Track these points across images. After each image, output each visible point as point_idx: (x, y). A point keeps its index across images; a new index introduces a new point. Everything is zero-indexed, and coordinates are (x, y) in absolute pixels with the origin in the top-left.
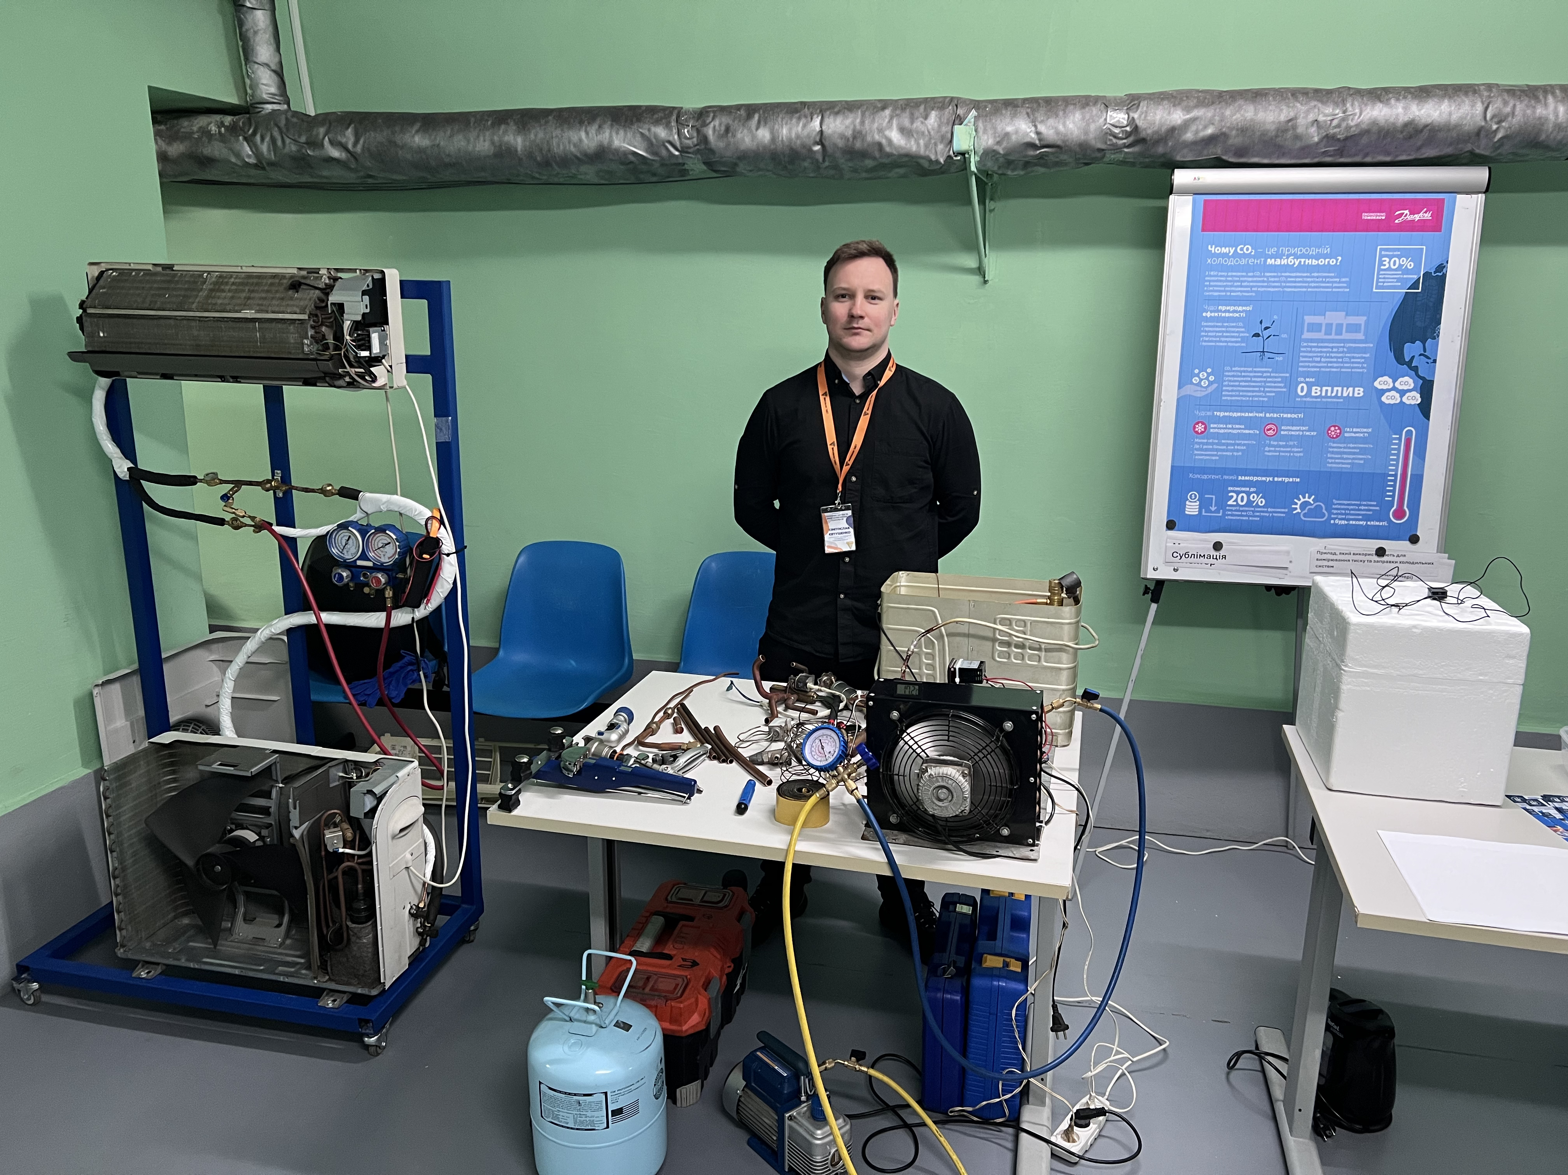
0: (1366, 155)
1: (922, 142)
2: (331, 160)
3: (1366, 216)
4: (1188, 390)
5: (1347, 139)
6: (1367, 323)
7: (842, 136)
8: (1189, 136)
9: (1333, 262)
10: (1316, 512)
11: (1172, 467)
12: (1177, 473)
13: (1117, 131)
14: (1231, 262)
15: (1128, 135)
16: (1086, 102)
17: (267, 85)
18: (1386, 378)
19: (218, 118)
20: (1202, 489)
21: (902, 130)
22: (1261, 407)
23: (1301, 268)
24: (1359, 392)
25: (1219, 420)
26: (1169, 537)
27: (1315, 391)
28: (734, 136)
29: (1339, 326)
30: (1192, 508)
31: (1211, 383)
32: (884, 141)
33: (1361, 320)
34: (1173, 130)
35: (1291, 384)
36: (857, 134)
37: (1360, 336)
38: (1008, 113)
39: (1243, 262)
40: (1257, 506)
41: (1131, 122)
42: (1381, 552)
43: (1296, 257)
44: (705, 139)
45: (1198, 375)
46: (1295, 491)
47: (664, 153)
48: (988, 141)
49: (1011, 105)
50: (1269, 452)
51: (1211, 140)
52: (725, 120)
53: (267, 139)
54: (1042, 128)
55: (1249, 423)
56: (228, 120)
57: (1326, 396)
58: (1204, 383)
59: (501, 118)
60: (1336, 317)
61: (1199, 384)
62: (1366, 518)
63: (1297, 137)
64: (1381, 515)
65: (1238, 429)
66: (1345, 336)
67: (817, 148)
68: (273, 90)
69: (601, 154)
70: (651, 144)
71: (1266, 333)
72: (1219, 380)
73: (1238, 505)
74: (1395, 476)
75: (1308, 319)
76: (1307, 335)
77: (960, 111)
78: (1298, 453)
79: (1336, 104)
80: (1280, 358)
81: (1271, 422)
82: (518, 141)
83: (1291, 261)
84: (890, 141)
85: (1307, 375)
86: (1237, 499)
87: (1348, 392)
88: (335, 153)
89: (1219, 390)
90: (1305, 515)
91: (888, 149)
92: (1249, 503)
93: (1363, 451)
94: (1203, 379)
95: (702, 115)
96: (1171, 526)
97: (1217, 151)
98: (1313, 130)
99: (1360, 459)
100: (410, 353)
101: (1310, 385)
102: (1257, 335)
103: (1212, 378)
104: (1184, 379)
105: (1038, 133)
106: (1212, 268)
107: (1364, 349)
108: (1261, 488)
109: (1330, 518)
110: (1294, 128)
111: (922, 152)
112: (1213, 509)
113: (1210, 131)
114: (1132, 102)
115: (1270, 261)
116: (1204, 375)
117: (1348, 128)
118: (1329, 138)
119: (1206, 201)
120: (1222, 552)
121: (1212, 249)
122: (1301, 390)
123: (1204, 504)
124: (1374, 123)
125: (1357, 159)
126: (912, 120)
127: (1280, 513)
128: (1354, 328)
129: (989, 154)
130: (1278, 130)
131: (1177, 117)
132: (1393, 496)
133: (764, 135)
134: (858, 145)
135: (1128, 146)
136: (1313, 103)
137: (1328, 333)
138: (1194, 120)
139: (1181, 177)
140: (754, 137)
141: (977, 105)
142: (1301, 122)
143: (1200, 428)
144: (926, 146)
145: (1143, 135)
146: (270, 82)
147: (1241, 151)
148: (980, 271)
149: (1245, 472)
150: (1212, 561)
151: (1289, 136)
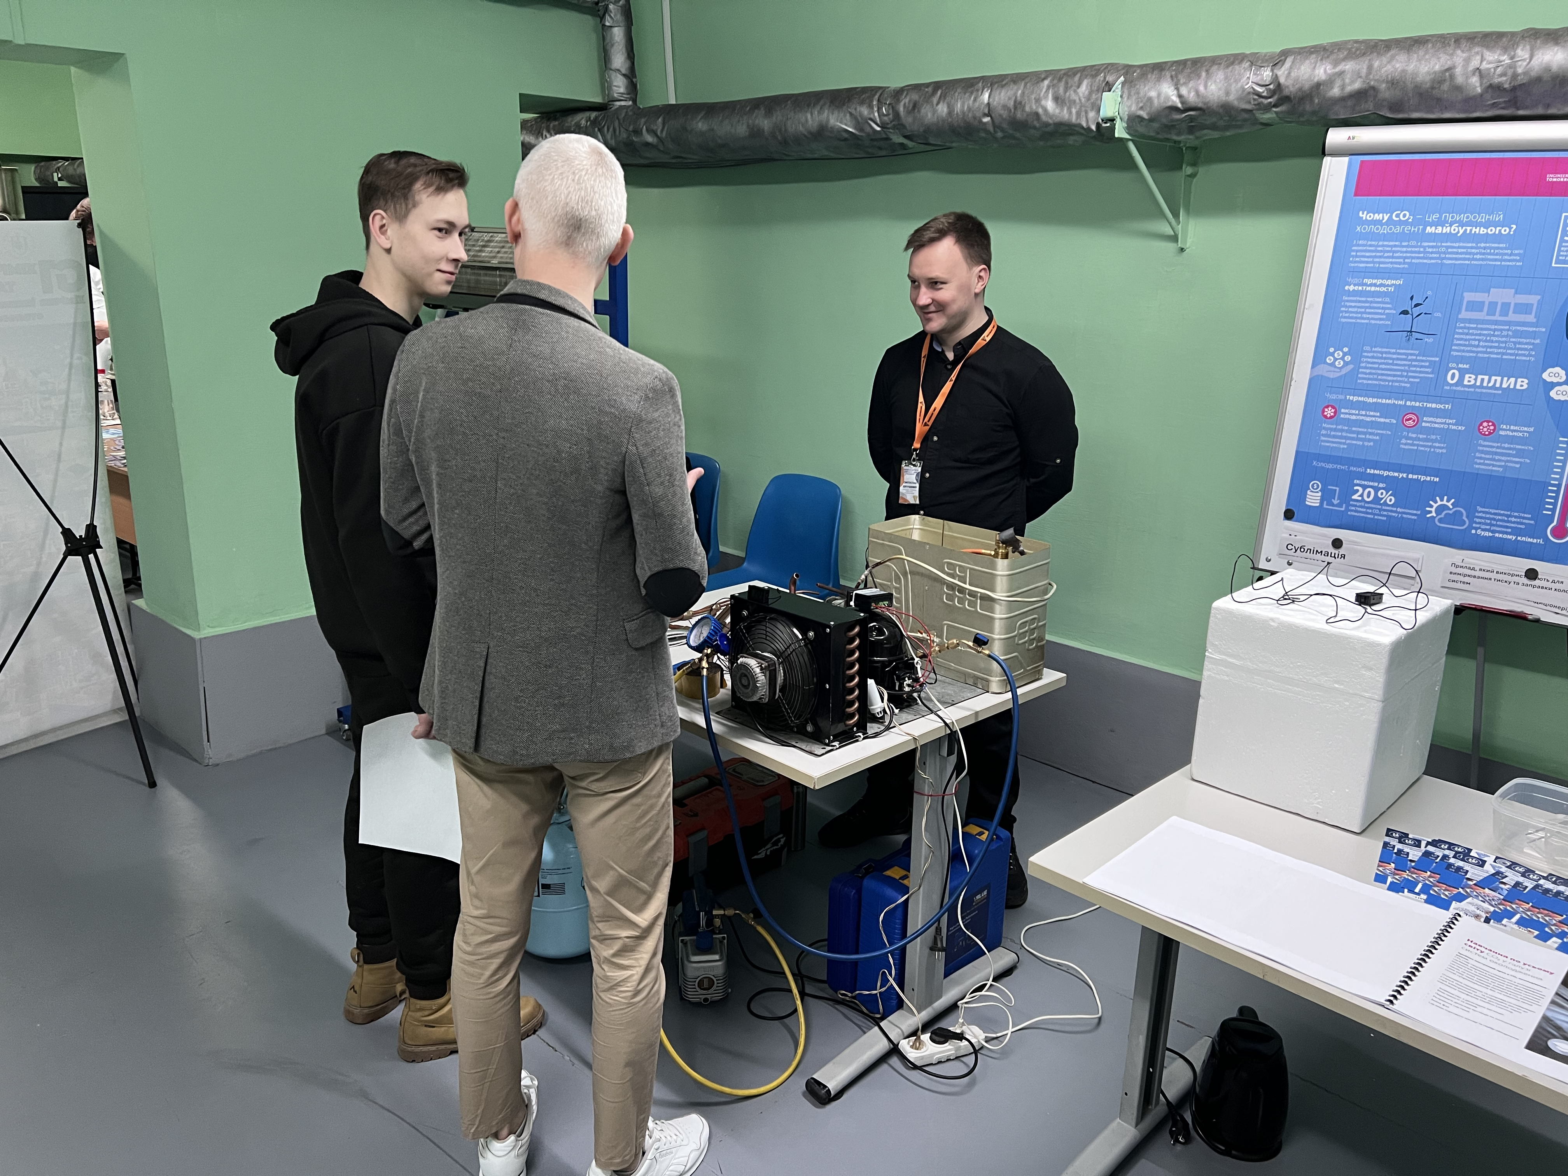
0: (1548, 106)
1: (1074, 111)
3: (1551, 178)
4: (1322, 370)
5: (1514, 89)
6: (1540, 303)
7: (1005, 107)
8: (1336, 92)
9: (1505, 231)
10: (1455, 518)
11: (1297, 452)
12: (1302, 459)
13: (1260, 89)
14: (1385, 230)
15: (1272, 93)
16: (1233, 60)
17: (619, 85)
18: (1558, 369)
19: (587, 114)
20: (1327, 479)
21: (1056, 99)
22: (1400, 393)
23: (1466, 237)
24: (1522, 384)
25: (1352, 405)
26: (1287, 528)
27: (1469, 379)
28: (919, 111)
29: (1506, 306)
30: (1313, 498)
31: (1346, 364)
32: (1040, 111)
33: (1533, 299)
34: (1318, 85)
35: (1441, 370)
36: (1018, 105)
37: (1531, 318)
38: (1152, 77)
39: (1399, 229)
40: (1385, 503)
41: (1275, 78)
42: (1532, 574)
43: (1462, 224)
44: (897, 115)
45: (1332, 354)
46: (1433, 491)
47: (868, 129)
48: (1132, 107)
49: (1159, 68)
50: (1405, 445)
51: (1360, 95)
52: (915, 96)
54: (1184, 91)
55: (1385, 411)
56: (593, 115)
57: (1481, 386)
58: (1339, 364)
59: (757, 104)
60: (1502, 295)
61: (1333, 364)
62: (1516, 532)
63: (1458, 88)
64: (1536, 530)
65: (1373, 416)
66: (1512, 317)
67: (986, 120)
68: (622, 90)
69: (821, 133)
70: (860, 123)
71: (1417, 311)
72: (1357, 360)
73: (1363, 500)
74: (1559, 486)
75: (1468, 296)
76: (1464, 314)
77: (1110, 78)
78: (1440, 448)
79: (1503, 50)
80: (1427, 339)
81: (1413, 411)
82: (765, 124)
83: (1454, 229)
84: (1045, 110)
85: (1462, 360)
86: (1363, 493)
87: (1509, 383)
89: (1354, 373)
90: (1440, 521)
91: (1044, 118)
92: (1377, 500)
93: (1520, 454)
94: (1338, 358)
95: (898, 93)
96: (1289, 515)
97: (1368, 107)
98: (1475, 80)
99: (1515, 463)
101: (1463, 373)
102: (1405, 312)
103: (1348, 358)
104: (1319, 358)
105: (1180, 96)
106: (1362, 236)
107: (1534, 335)
108: (1392, 485)
109: (1471, 527)
110: (1452, 77)
111: (1074, 120)
112: (1336, 502)
113: (1357, 85)
114: (1277, 60)
115: (1429, 230)
116: (1339, 354)
117: (1515, 76)
118: (1495, 89)
119: (1362, 162)
120: (1342, 551)
121: (1363, 215)
122: (1452, 377)
123: (1326, 496)
124: (1549, 69)
125: (1540, 111)
126: (1066, 89)
127: (1411, 514)
128: (1524, 309)
129: (1133, 121)
130: (1433, 81)
131: (1321, 71)
132: (1553, 510)
133: (942, 109)
134: (1019, 115)
135: (1275, 106)
136: (1477, 49)
137: (1492, 311)
138: (1341, 73)
139: (1336, 136)
140: (934, 112)
141: (1127, 70)
142: (1458, 71)
143: (1329, 412)
144: (1078, 114)
145: (1286, 92)
147: (1396, 106)
149: (1376, 465)
150: (1329, 559)
151: (1445, 87)
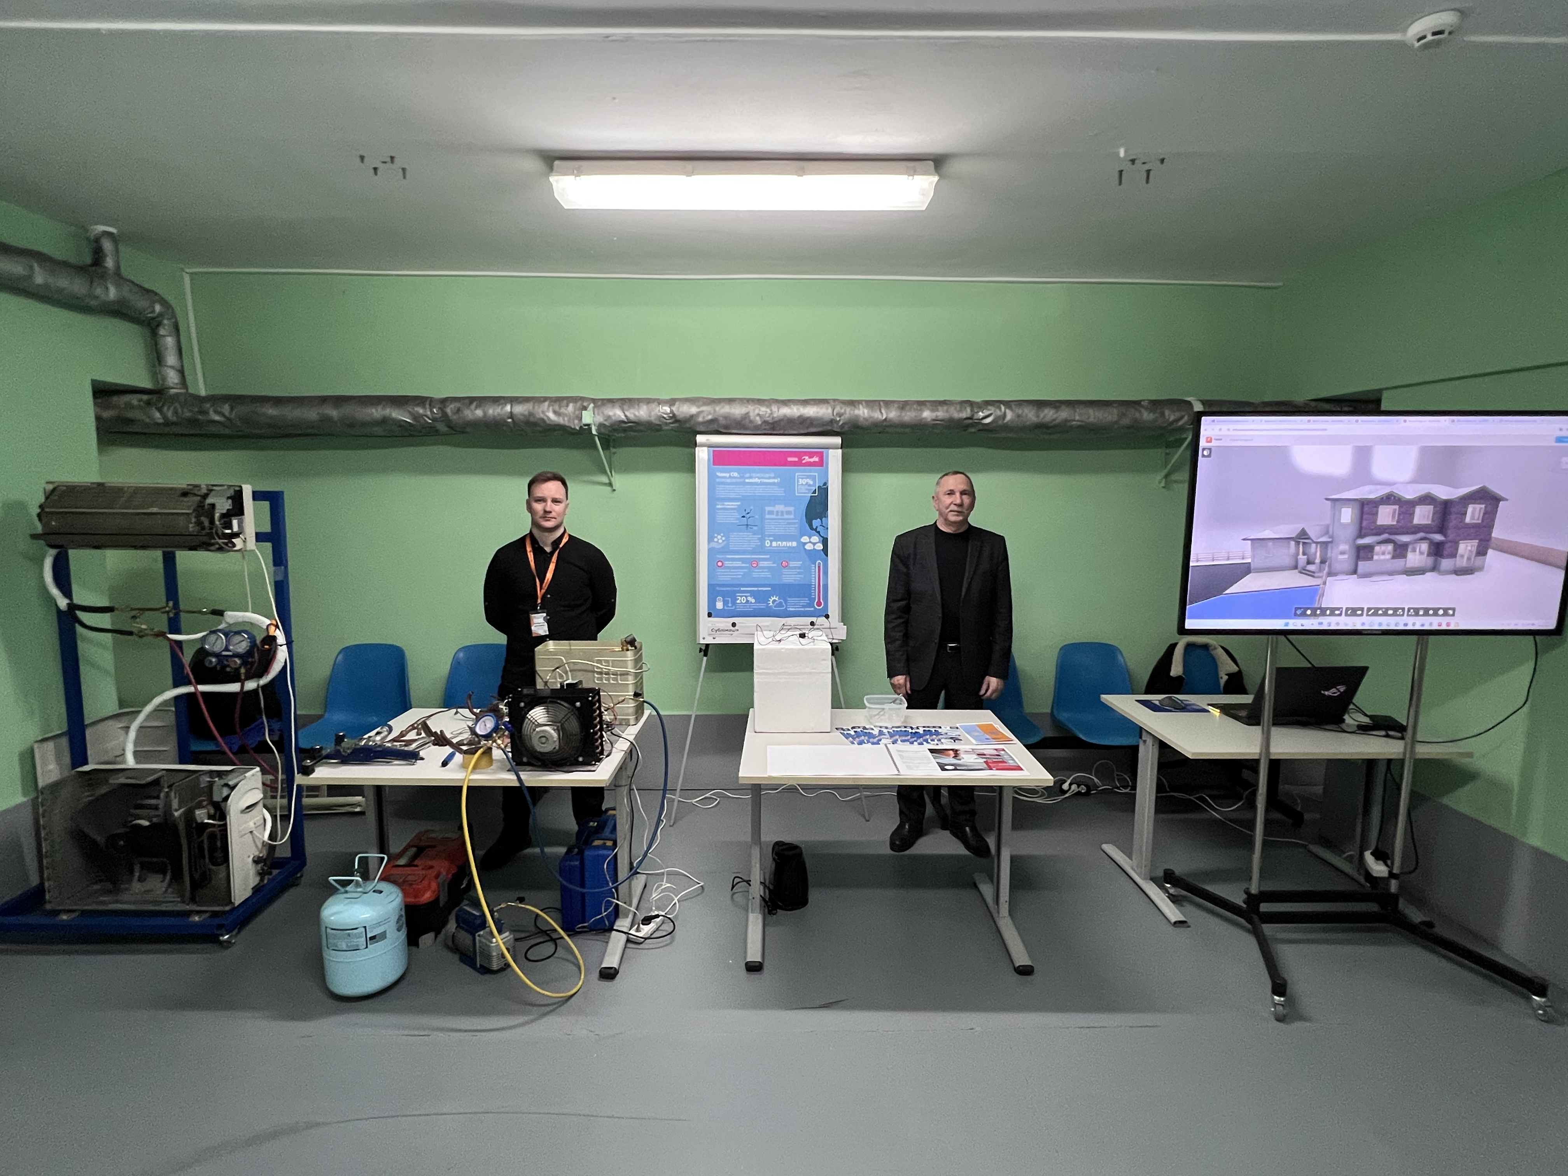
0: (785, 430)
1: (566, 419)
2: (214, 422)
3: (790, 459)
4: (713, 545)
5: (772, 424)
6: (795, 510)
7: (522, 415)
8: (700, 419)
9: (776, 481)
10: (780, 605)
11: (709, 585)
12: (711, 587)
13: (665, 416)
14: (728, 481)
15: (671, 418)
16: (649, 401)
17: (172, 377)
18: (806, 537)
19: (139, 396)
20: (724, 595)
21: (555, 412)
22: (749, 552)
23: (762, 484)
24: (794, 544)
25: (729, 560)
26: (710, 621)
27: (774, 544)
28: (462, 413)
29: (782, 512)
30: (719, 605)
31: (723, 541)
32: (545, 418)
33: (792, 509)
34: (692, 416)
35: (762, 540)
36: (531, 414)
37: (792, 517)
38: (610, 405)
39: (734, 480)
40: (751, 603)
41: (672, 412)
42: (812, 624)
43: (759, 478)
44: (445, 414)
45: (716, 537)
46: (768, 595)
47: (422, 421)
48: (600, 419)
49: (611, 401)
50: (755, 575)
51: (711, 421)
52: (457, 405)
53: (172, 408)
54: (627, 413)
55: (743, 561)
56: (145, 397)
57: (779, 547)
58: (720, 541)
59: (324, 400)
60: (780, 508)
61: (717, 542)
62: (804, 606)
63: (751, 421)
64: (810, 605)
65: (739, 564)
66: (786, 516)
67: (510, 420)
68: (176, 381)
69: (385, 421)
70: (415, 417)
71: (748, 516)
72: (728, 538)
73: (741, 603)
74: (815, 585)
75: (768, 509)
76: (767, 516)
77: (585, 404)
78: (768, 574)
79: (767, 407)
80: (755, 528)
81: (755, 560)
82: (333, 413)
83: (757, 480)
84: (549, 418)
85: (770, 536)
86: (741, 600)
87: (789, 544)
88: (217, 418)
89: (727, 545)
90: (775, 607)
91: (548, 422)
92: (747, 601)
93: (799, 573)
94: (719, 539)
95: (444, 401)
96: (710, 615)
97: (714, 427)
98: (758, 418)
99: (798, 577)
100: (258, 531)
101: (771, 541)
102: (743, 517)
103: (724, 539)
104: (710, 539)
105: (626, 416)
106: (719, 483)
107: (794, 523)
108: (753, 594)
109: (786, 609)
110: (749, 417)
111: (567, 424)
112: (730, 605)
113: (710, 417)
114: (672, 402)
115: (747, 481)
116: (719, 537)
117: (773, 418)
118: (765, 422)
119: (714, 451)
120: (736, 628)
121: (719, 474)
122: (767, 543)
123: (725, 603)
124: (785, 416)
125: (781, 432)
126: (560, 407)
127: (762, 606)
128: (789, 513)
129: (601, 426)
130: (742, 418)
131: (694, 410)
132: (815, 595)
133: (479, 413)
134: (532, 419)
135: (672, 423)
136: (757, 406)
137: (777, 515)
138: (702, 412)
139: (700, 439)
140: (474, 414)
141: (594, 401)
142: (751, 414)
143: (720, 564)
144: (569, 421)
145: (678, 418)
146: (175, 376)
147: (726, 427)
148: (610, 484)
149: (744, 586)
150: (731, 633)
151: (747, 421)
